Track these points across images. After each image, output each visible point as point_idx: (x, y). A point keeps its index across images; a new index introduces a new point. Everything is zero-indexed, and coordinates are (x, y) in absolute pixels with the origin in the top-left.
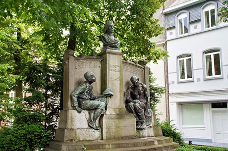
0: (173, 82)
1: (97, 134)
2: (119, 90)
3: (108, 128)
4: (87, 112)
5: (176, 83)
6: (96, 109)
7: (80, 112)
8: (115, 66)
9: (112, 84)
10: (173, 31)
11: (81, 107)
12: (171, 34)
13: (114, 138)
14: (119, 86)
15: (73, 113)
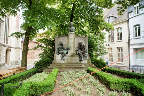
0: (132, 39)
1: (64, 62)
2: (73, 47)
3: (67, 60)
4: (61, 55)
5: (133, 39)
6: (63, 53)
7: (58, 55)
8: (72, 38)
9: (71, 45)
10: (132, 13)
11: (59, 53)
12: (131, 15)
13: (70, 63)
14: (73, 45)
15: (56, 55)
